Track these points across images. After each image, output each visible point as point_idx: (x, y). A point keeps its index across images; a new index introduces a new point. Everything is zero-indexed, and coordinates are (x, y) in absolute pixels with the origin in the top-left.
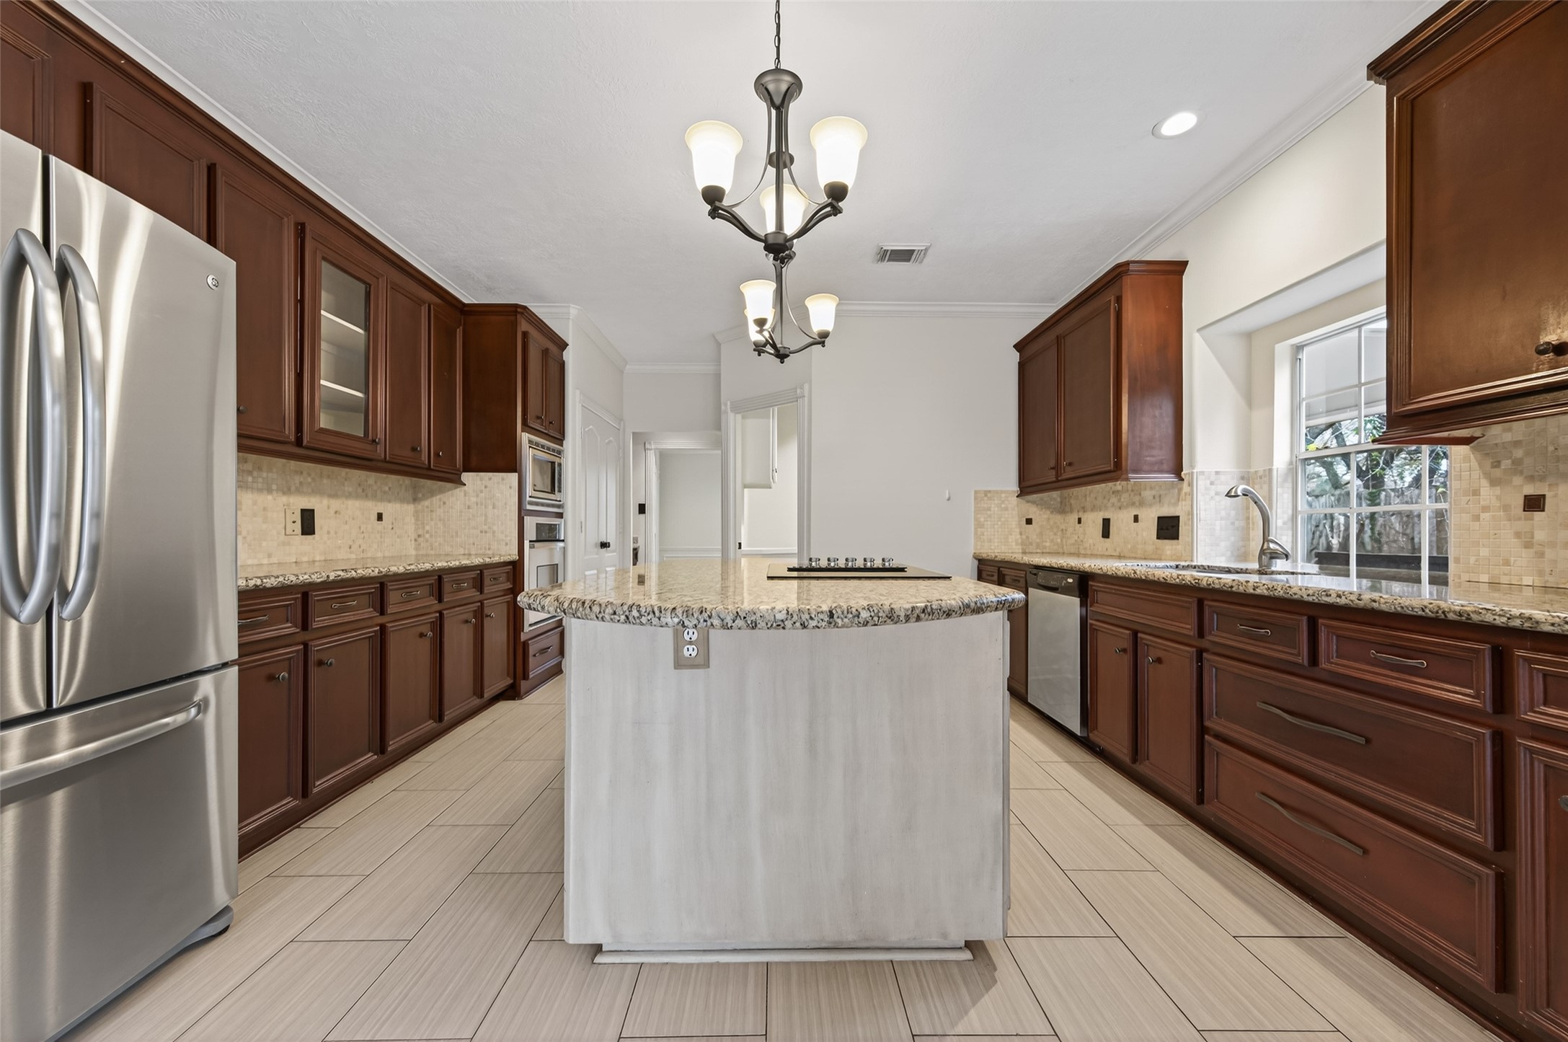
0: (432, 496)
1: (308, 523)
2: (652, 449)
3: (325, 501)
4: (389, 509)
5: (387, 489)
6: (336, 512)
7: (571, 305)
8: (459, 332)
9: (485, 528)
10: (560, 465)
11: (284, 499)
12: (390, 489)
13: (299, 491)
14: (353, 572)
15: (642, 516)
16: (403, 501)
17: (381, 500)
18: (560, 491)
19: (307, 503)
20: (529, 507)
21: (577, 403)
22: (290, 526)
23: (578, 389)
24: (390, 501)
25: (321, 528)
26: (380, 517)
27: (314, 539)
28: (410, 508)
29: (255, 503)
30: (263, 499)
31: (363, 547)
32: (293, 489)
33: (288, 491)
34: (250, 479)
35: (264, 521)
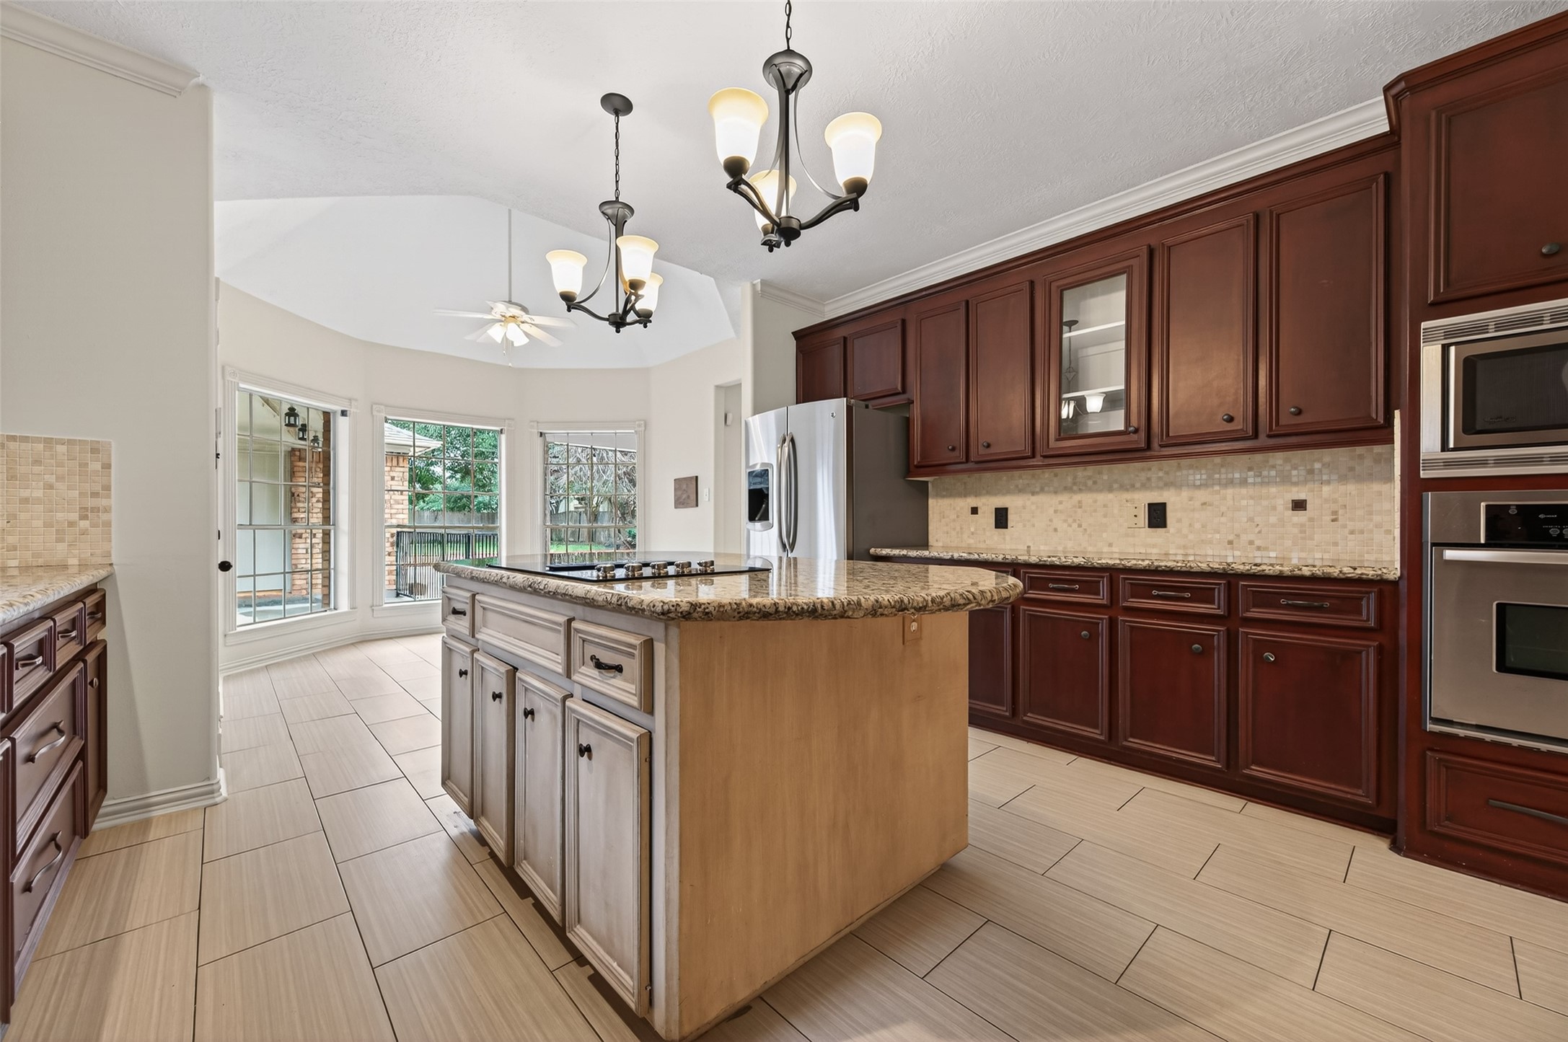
1: (1157, 516)
3: (1186, 495)
4: (1322, 494)
5: (1317, 466)
6: (1203, 504)
11: (1126, 497)
13: (1145, 486)
17: (1302, 483)
19: (1156, 497)
22: (1134, 520)
24: (1325, 483)
25: (1179, 521)
27: (1168, 532)
29: (1095, 501)
30: (1102, 497)
31: (1258, 543)
32: (1138, 485)
33: (1132, 487)
34: (1090, 483)
35: (1105, 516)
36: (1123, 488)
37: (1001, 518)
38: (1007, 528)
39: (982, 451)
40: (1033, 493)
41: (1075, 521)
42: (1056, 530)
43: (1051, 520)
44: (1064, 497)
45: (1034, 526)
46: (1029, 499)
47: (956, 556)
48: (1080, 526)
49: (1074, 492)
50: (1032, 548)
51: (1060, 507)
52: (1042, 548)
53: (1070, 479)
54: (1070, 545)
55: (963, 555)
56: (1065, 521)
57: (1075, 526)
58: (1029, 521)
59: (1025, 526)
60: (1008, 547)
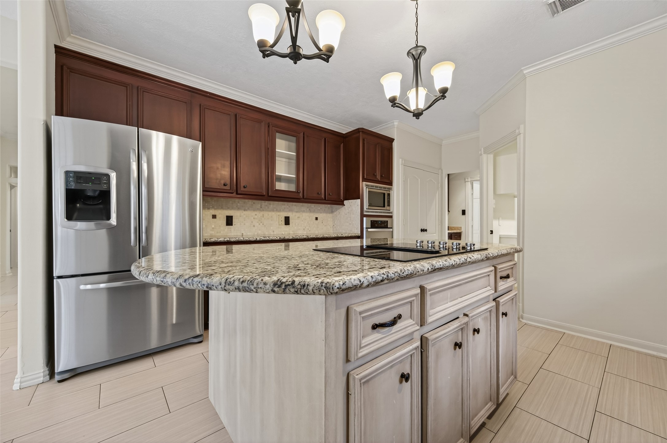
0: (337, 210)
1: (287, 221)
2: (469, 181)
3: (294, 214)
4: (320, 216)
5: (319, 208)
6: (298, 217)
7: (394, 121)
8: (342, 145)
9: (350, 222)
10: (389, 195)
11: (278, 213)
12: (321, 208)
13: (284, 211)
14: (268, 238)
15: (464, 216)
16: (327, 213)
17: (317, 213)
18: (389, 205)
19: (287, 215)
20: (365, 213)
21: (400, 165)
22: (280, 222)
23: (400, 158)
24: (321, 213)
25: (292, 223)
26: (317, 219)
27: (290, 226)
28: (330, 215)
29: (268, 215)
30: (271, 214)
31: (309, 229)
32: (282, 210)
33: (280, 211)
34: (267, 208)
35: (272, 220)
36: (277, 211)
37: (229, 221)
38: (232, 225)
39: (242, 189)
40: (245, 210)
41: (261, 222)
42: (254, 226)
43: (252, 222)
44: (257, 213)
45: (244, 224)
46: (242, 212)
47: (258, 239)
48: (263, 224)
49: (261, 211)
50: (244, 234)
51: (256, 217)
52: (248, 234)
53: (259, 205)
54: (260, 232)
55: (261, 238)
56: (258, 222)
57: (261, 224)
58: (242, 222)
59: (240, 224)
60: (233, 234)
